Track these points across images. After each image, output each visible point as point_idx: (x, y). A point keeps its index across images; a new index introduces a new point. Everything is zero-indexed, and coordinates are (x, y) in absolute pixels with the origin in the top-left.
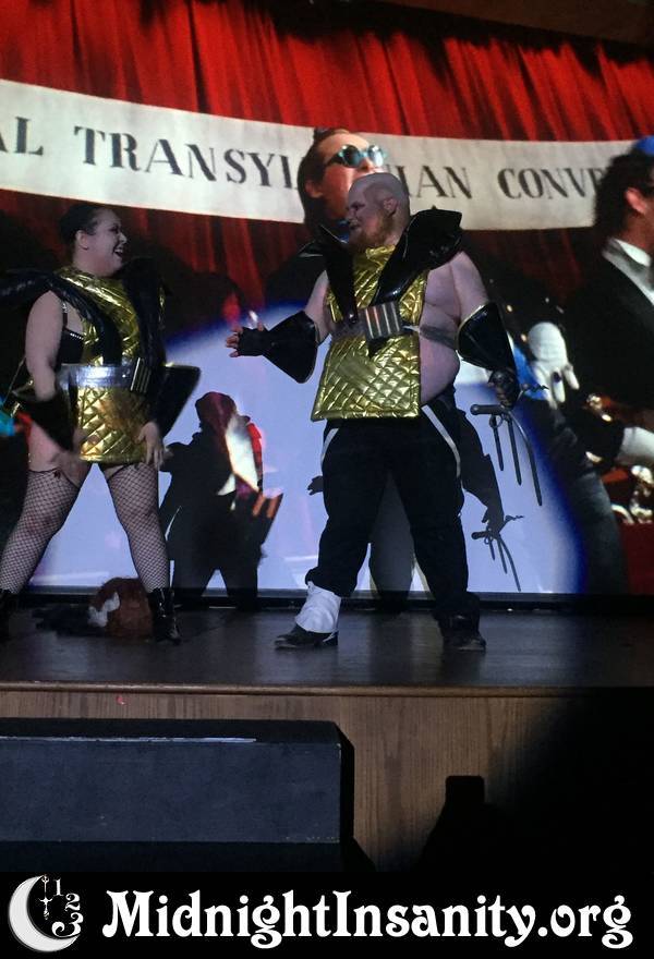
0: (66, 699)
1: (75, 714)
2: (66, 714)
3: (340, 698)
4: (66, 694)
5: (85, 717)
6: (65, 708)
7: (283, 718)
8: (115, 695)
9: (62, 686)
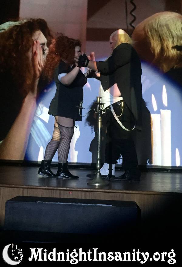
0: (55, 192)
1: (58, 197)
2: (55, 196)
3: (135, 195)
4: (55, 191)
5: (60, 197)
6: (55, 194)
7: (118, 200)
8: (69, 191)
9: (54, 188)
